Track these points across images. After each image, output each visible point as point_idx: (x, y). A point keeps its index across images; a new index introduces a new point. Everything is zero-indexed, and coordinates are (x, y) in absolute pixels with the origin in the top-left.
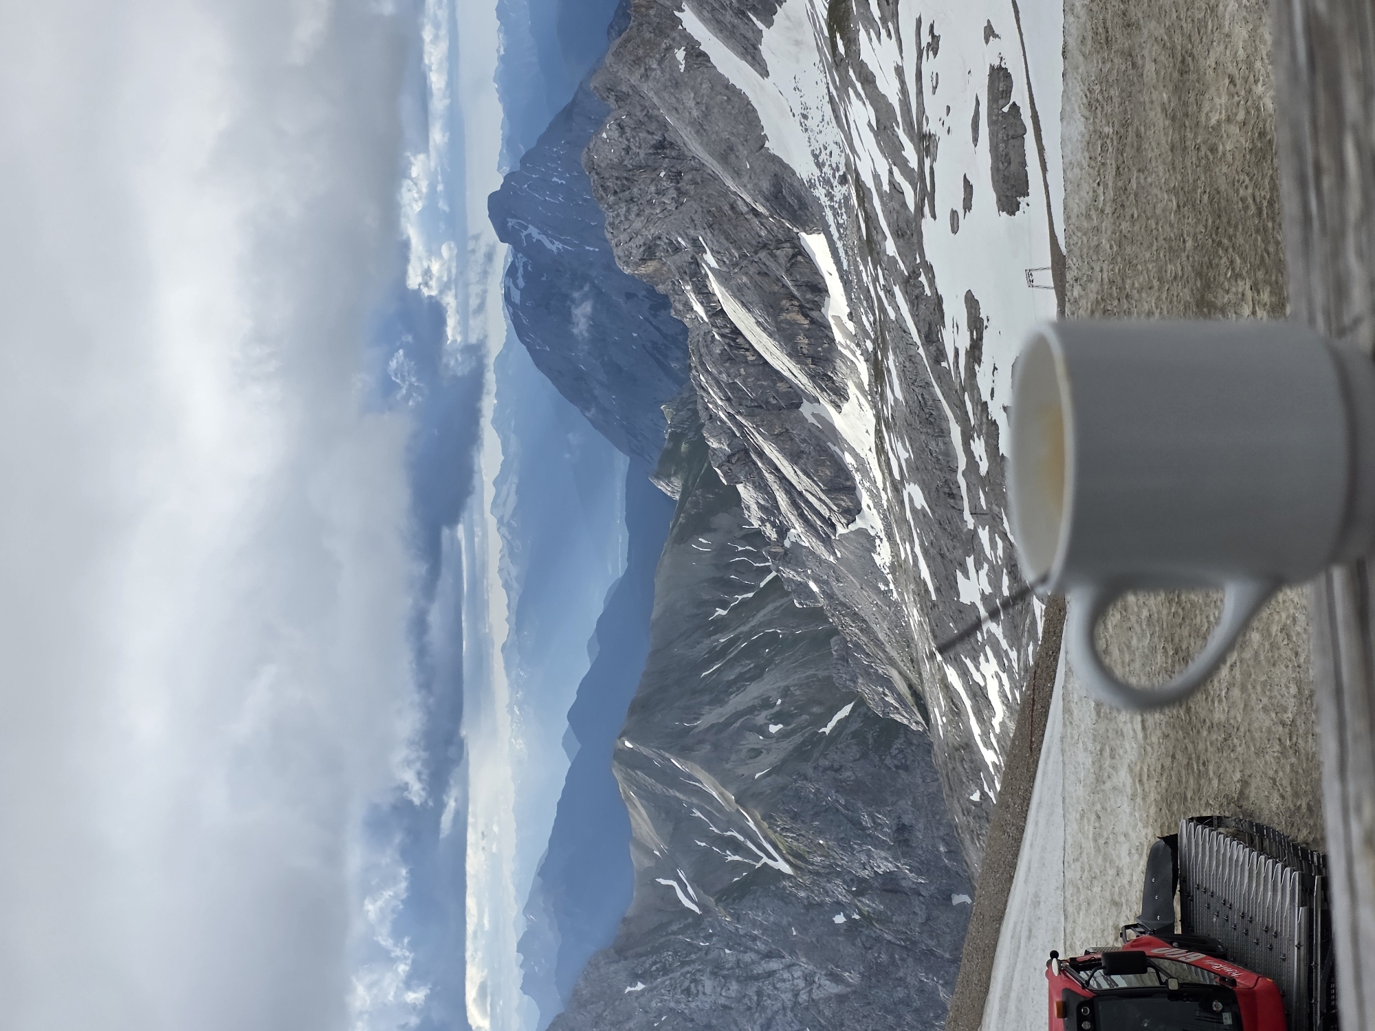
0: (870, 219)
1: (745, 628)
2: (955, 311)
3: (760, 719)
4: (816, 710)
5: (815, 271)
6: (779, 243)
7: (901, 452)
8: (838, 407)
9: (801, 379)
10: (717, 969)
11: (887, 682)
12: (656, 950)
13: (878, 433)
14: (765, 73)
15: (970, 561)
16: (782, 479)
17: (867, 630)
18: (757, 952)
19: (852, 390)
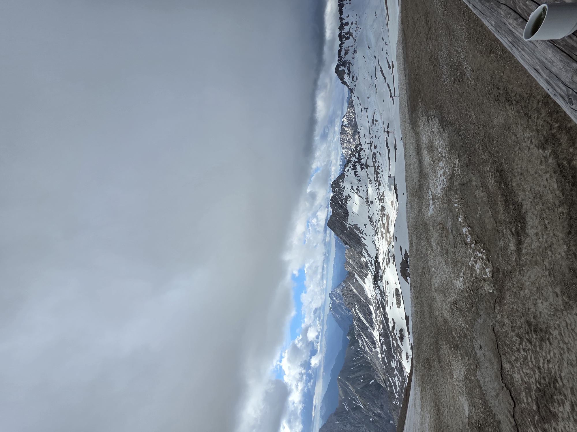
0: (379, 305)
1: (358, 363)
2: (391, 321)
3: (360, 378)
4: (368, 379)
5: (371, 311)
6: (366, 306)
7: (383, 340)
8: (373, 331)
9: (368, 326)
10: (351, 423)
11: (380, 377)
12: (341, 416)
13: (379, 336)
14: (365, 284)
15: (393, 360)
16: (365, 340)
17: (377, 368)
18: (357, 422)
19: (375, 329)
